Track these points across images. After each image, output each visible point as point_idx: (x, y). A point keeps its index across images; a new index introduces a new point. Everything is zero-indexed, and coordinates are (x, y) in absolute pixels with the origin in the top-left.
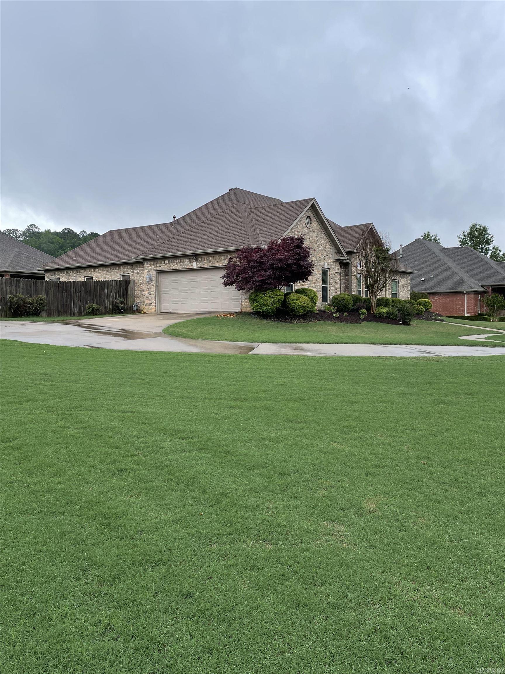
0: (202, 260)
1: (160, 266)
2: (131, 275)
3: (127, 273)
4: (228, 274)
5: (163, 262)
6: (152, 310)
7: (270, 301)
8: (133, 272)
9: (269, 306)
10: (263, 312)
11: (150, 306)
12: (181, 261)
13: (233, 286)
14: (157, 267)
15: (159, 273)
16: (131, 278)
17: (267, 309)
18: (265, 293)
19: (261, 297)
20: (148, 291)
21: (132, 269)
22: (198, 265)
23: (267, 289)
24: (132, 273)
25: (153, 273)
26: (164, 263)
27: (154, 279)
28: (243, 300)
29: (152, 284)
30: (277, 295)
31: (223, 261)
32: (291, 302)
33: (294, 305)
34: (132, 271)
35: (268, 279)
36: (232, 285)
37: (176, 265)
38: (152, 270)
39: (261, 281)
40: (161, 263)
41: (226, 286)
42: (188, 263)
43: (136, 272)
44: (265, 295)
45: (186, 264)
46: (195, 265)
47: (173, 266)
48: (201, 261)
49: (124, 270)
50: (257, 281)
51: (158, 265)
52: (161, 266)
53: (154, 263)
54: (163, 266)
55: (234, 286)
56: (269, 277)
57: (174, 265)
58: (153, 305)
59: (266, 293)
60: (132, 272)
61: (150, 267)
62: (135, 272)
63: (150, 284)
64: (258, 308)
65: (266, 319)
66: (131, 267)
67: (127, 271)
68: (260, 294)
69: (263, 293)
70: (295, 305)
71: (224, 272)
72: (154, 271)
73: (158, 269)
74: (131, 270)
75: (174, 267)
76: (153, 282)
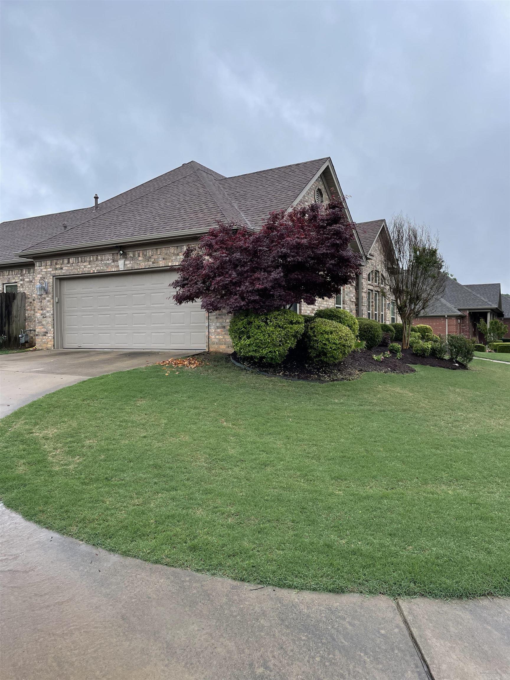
0: (134, 255)
1: (62, 269)
2: (20, 285)
3: (13, 281)
4: (185, 279)
5: (66, 261)
6: (47, 344)
7: (277, 335)
8: (23, 280)
9: (275, 345)
10: (262, 358)
11: (44, 337)
12: (97, 259)
13: (194, 303)
14: (56, 269)
15: (61, 279)
16: (20, 290)
17: (270, 352)
18: (267, 319)
19: (259, 327)
20: (41, 312)
21: (21, 276)
22: (128, 266)
23: (270, 309)
24: (21, 282)
25: (50, 280)
26: (69, 262)
27: (51, 290)
28: (212, 330)
29: (48, 299)
30: (291, 323)
31: (174, 258)
32: (319, 338)
33: (325, 344)
34: (21, 278)
35: (273, 287)
36: (192, 299)
37: (89, 266)
38: (49, 275)
39: (259, 292)
40: (63, 262)
41: (180, 303)
42: (110, 262)
43: (28, 280)
44: (266, 323)
45: (106, 265)
46: (122, 265)
47: (83, 267)
48: (133, 258)
49: (9, 276)
50: (250, 292)
51: (58, 266)
52: (64, 268)
53: (51, 263)
54: (67, 268)
55: (199, 302)
56: (277, 283)
57: (85, 267)
58: (50, 335)
59: (268, 317)
60: (21, 280)
61: (45, 270)
62: (26, 280)
63: (45, 299)
64: (251, 349)
65: (265, 371)
66: (20, 272)
67: (14, 279)
68: (256, 320)
69: (263, 317)
70: (327, 343)
71: (176, 277)
72: (51, 277)
73: (58, 272)
74: (19, 277)
75: (85, 269)
76: (50, 296)
